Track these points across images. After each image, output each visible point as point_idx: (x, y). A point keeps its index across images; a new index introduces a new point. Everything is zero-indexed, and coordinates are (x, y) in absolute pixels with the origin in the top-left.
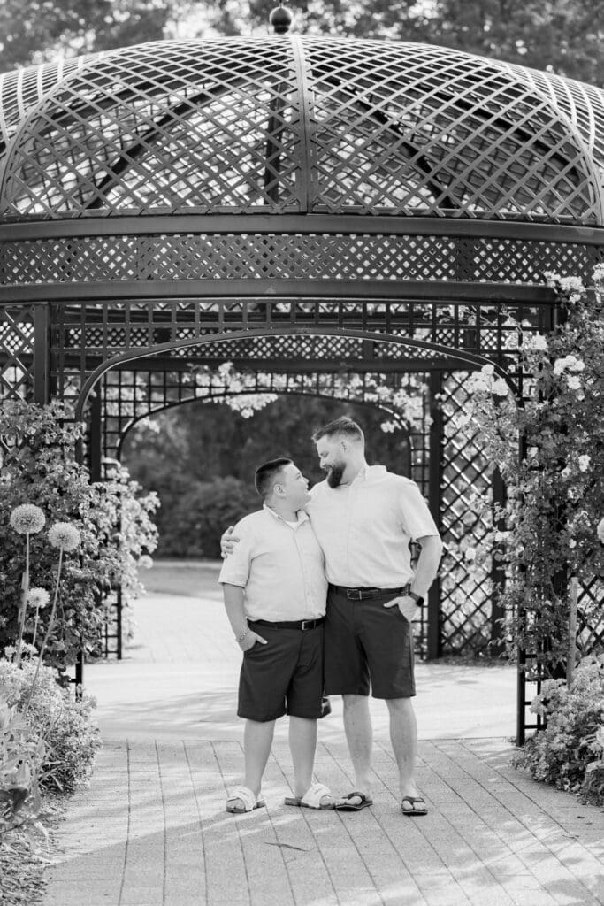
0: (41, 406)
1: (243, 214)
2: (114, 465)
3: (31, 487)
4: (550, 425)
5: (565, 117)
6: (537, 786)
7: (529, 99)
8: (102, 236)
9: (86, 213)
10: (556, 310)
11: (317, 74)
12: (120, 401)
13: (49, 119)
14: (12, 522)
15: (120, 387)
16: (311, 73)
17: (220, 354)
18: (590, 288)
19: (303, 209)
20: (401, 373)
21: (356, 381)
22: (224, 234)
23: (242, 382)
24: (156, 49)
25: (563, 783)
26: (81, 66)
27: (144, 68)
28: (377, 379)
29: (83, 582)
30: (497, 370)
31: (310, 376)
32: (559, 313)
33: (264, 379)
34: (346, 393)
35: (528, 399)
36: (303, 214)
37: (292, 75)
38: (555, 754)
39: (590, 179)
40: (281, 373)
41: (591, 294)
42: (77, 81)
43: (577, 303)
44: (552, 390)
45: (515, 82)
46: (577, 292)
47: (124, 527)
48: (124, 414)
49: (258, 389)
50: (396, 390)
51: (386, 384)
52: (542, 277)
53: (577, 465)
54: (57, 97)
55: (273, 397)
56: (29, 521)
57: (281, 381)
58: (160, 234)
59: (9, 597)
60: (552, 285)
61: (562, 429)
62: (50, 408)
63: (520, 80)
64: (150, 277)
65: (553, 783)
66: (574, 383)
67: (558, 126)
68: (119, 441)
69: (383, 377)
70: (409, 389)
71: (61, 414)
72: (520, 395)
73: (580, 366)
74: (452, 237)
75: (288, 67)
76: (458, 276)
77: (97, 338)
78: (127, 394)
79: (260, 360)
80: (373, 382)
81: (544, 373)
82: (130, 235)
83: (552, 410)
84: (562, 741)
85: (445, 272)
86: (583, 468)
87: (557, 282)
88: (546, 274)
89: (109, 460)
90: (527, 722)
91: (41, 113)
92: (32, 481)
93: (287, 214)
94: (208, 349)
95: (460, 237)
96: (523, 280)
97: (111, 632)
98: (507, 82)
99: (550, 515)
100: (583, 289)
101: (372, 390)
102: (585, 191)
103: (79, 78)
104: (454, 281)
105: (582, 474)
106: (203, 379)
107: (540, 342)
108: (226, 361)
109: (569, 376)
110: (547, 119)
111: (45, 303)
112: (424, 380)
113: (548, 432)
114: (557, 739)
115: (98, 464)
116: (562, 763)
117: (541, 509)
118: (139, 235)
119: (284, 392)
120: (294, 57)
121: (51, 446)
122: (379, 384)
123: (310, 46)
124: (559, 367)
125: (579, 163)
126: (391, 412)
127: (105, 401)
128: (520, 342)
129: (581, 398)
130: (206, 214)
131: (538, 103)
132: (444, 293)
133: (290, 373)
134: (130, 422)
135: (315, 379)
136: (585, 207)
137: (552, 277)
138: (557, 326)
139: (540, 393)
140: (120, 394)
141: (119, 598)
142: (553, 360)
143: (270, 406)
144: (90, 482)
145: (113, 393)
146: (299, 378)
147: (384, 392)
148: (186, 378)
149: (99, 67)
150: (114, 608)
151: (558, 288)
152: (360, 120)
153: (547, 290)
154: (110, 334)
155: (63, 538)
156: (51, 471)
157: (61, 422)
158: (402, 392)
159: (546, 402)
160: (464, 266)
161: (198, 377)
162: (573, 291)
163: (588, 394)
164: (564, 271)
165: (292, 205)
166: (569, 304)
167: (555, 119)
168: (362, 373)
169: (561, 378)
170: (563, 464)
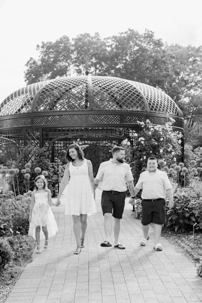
0: (41, 148)
1: (79, 111)
2: (57, 159)
3: (39, 164)
4: (138, 150)
5: (141, 91)
6: (135, 219)
7: (134, 88)
8: (52, 116)
9: (49, 111)
10: (139, 129)
11: (93, 84)
12: (58, 147)
13: (41, 93)
14: (35, 171)
15: (58, 144)
16: (92, 84)
17: (77, 137)
18: (146, 124)
19: (91, 110)
20: (113, 140)
21: (104, 142)
22: (78, 115)
23: (82, 142)
24: (62, 79)
25: (140, 218)
26: (48, 83)
27: (60, 83)
28: (108, 142)
30: (128, 140)
31: (95, 141)
32: (140, 129)
33: (86, 142)
34: (102, 144)
35: (134, 146)
36: (91, 111)
37: (88, 84)
38: (139, 213)
39: (145, 103)
40: (89, 141)
41: (146, 125)
42: (47, 86)
43: (143, 127)
44: (139, 144)
45: (131, 85)
46: (143, 125)
47: (59, 171)
48: (59, 149)
49: (85, 144)
50: (112, 144)
51: (109, 142)
52: (137, 123)
53: (143, 158)
54: (43, 89)
55: (88, 145)
57: (89, 142)
58: (63, 115)
60: (138, 124)
61: (141, 151)
62: (43, 149)
63: (132, 84)
64: (61, 123)
65: (138, 218)
67: (139, 93)
68: (58, 154)
69: (109, 141)
70: (114, 144)
71: (45, 150)
72: (132, 145)
73: (144, 139)
74: (119, 115)
75: (87, 82)
76: (120, 122)
77: (56, 135)
79: (85, 138)
80: (107, 142)
81: (137, 140)
82: (57, 115)
83: (139, 148)
84: (140, 210)
85: (118, 122)
86: (145, 159)
87: (139, 123)
88: (137, 122)
89: (56, 158)
90: (135, 207)
91: (40, 92)
92: (39, 163)
93: (87, 111)
94: (78, 136)
95: (121, 115)
96: (135, 123)
97: (57, 192)
98: (130, 84)
99: (138, 168)
100: (144, 124)
101: (107, 144)
102: (145, 106)
103: (47, 85)
104: (120, 123)
105: (144, 160)
107: (136, 135)
108: (78, 138)
109: (142, 141)
110: (137, 92)
111: (41, 129)
112: (117, 142)
113: (138, 152)
114: (139, 210)
115: (54, 159)
116: (140, 214)
117: (137, 166)
118: (59, 115)
119: (90, 144)
120: (89, 80)
121: (43, 156)
122: (108, 143)
123: (92, 78)
124: (140, 140)
125: (143, 100)
126: (111, 148)
127: (55, 147)
128: (133, 135)
129: (144, 145)
130: (72, 111)
131: (136, 89)
132: (118, 126)
133: (91, 141)
134: (60, 151)
135: (96, 142)
136: (145, 109)
138: (139, 132)
139: (137, 144)
140: (58, 145)
141: (58, 185)
142: (139, 138)
143: (87, 147)
144: (51, 163)
146: (93, 142)
147: (109, 144)
148: (71, 142)
149: (51, 83)
150: (58, 187)
151: (140, 124)
152: (101, 93)
153: (137, 125)
154: (58, 134)
156: (43, 161)
157: (45, 151)
158: (113, 144)
159: (137, 146)
160: (121, 121)
161: (73, 142)
162: (142, 125)
163: (146, 144)
164: (141, 121)
165: (88, 109)
166: (142, 127)
167: (139, 92)
168: (105, 140)
169: (140, 142)
170: (141, 158)
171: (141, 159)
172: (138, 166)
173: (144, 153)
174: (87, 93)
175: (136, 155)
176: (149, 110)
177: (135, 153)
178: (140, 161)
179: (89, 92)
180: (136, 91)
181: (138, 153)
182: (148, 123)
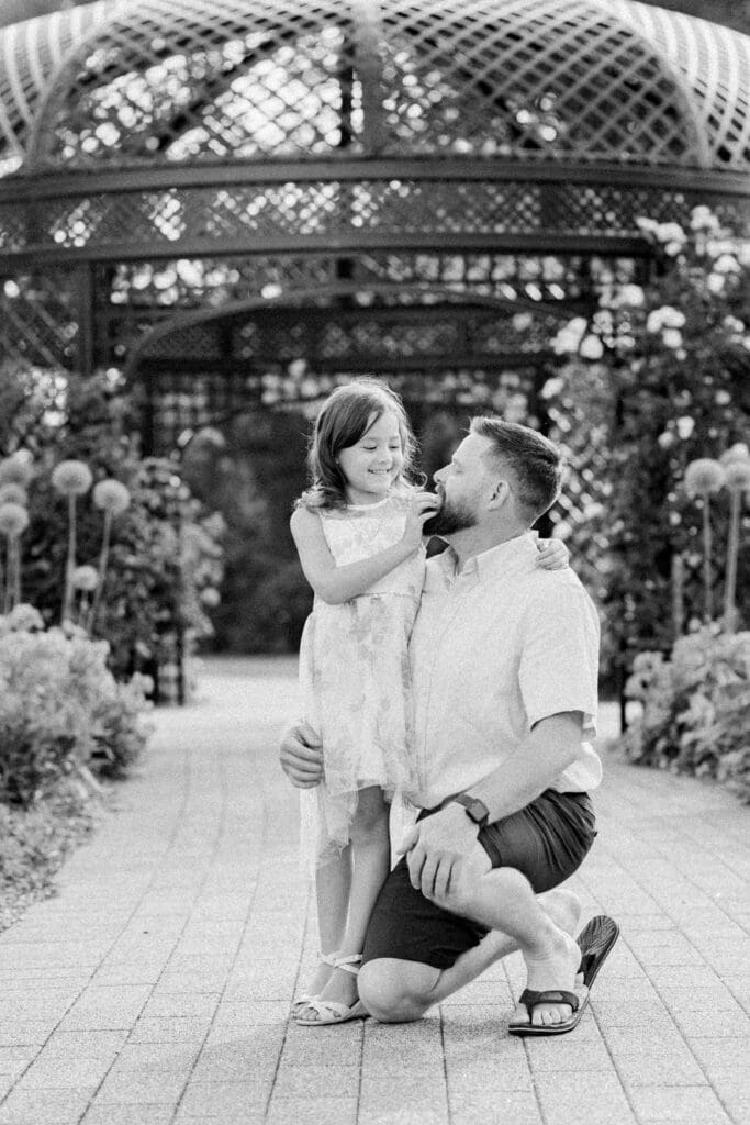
4: (647, 387)
5: (662, 50)
7: (623, 33)
10: (653, 263)
12: (176, 407)
18: (691, 237)
19: (369, 153)
21: (451, 383)
23: (318, 382)
28: (472, 376)
29: (134, 569)
30: (586, 328)
32: (657, 264)
34: (440, 395)
38: (650, 731)
39: (689, 118)
41: (691, 245)
43: (676, 255)
44: (650, 346)
46: (676, 242)
50: (495, 389)
51: (481, 380)
52: (637, 228)
53: (676, 430)
56: (72, 482)
59: (53, 589)
60: (647, 235)
61: (661, 390)
65: (649, 764)
66: (673, 339)
67: (654, 61)
69: (480, 374)
70: (510, 389)
73: (680, 319)
74: (535, 183)
76: (544, 225)
78: (185, 401)
80: (469, 382)
81: (639, 328)
83: (650, 370)
85: (529, 221)
86: (685, 435)
87: (652, 231)
88: (641, 221)
93: (350, 158)
95: (546, 182)
96: (628, 229)
100: (682, 238)
101: (467, 391)
102: (683, 131)
104: (539, 232)
105: (682, 441)
106: (271, 381)
107: (634, 295)
108: (296, 359)
109: (672, 329)
110: (640, 53)
113: (644, 394)
117: (640, 480)
122: (475, 383)
124: (655, 321)
125: (677, 100)
129: (682, 356)
131: (631, 36)
136: (684, 149)
137: (646, 224)
138: (654, 279)
142: (648, 314)
145: (169, 400)
151: (654, 237)
153: (642, 240)
155: (111, 499)
158: (502, 392)
161: (266, 379)
162: (670, 241)
163: (690, 353)
164: (662, 219)
165: (357, 149)
166: (666, 257)
167: (650, 53)
168: (456, 371)
169: (658, 337)
170: (661, 429)
171: (666, 439)
172: (645, 475)
173: (685, 399)
174: (349, 61)
175: (636, 412)
176: (707, 157)
177: (628, 402)
178: (657, 449)
179: (359, 52)
180: (638, 51)
181: (647, 403)
182: (706, 230)
